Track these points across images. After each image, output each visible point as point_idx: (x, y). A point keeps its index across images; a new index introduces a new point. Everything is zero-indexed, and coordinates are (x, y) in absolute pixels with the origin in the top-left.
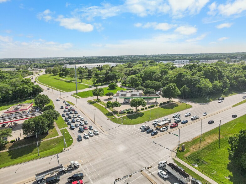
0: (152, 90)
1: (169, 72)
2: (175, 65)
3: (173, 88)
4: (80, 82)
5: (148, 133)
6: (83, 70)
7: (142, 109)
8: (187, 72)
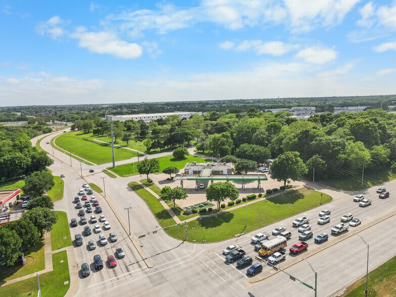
0: (251, 163)
1: (282, 128)
2: (292, 115)
3: (292, 161)
4: (125, 146)
5: (240, 267)
6: (133, 125)
7: (230, 205)
8: (318, 128)
